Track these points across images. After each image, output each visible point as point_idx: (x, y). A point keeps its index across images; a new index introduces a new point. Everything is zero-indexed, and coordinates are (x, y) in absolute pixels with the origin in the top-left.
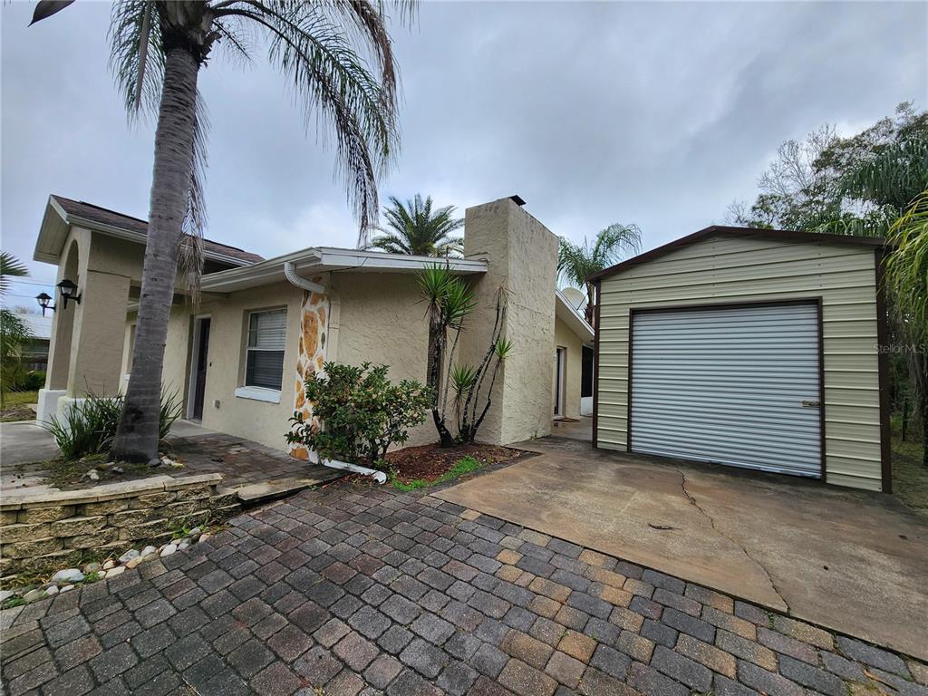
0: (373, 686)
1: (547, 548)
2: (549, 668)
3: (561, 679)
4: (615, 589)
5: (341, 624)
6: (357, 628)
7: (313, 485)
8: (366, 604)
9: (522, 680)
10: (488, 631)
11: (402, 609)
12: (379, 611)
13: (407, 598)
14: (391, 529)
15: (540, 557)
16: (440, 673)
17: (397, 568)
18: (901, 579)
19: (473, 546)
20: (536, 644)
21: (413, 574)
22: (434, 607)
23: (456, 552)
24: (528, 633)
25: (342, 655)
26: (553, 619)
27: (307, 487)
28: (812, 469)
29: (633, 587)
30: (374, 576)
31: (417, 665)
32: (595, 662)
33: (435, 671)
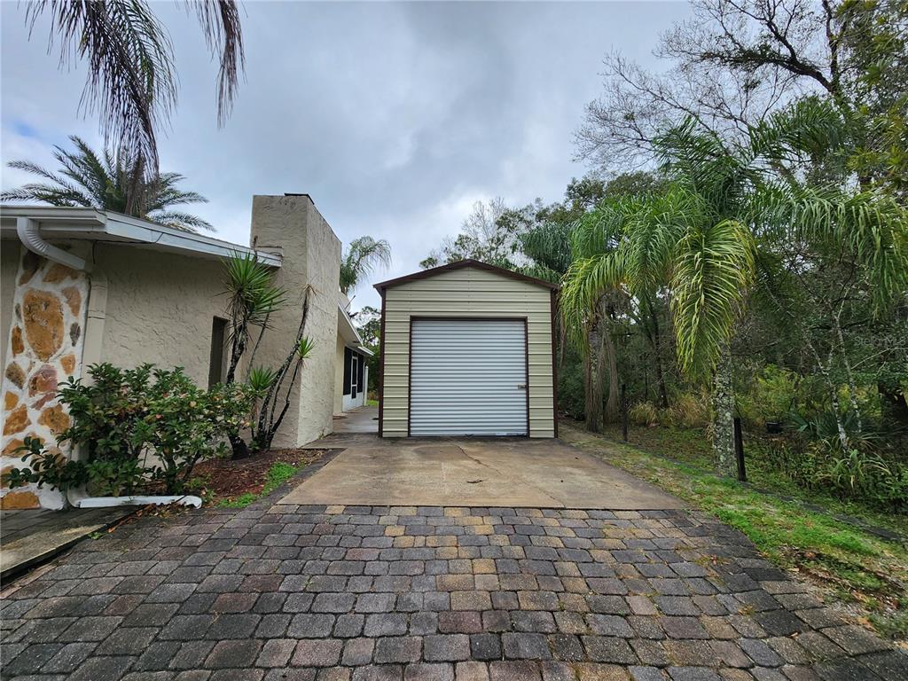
0: (359, 666)
1: (418, 515)
2: (478, 587)
3: (489, 589)
4: (482, 526)
5: (281, 641)
6: (303, 636)
7: (93, 533)
8: (294, 614)
9: (468, 601)
10: (420, 584)
11: (337, 602)
12: (314, 613)
13: (333, 592)
14: (260, 545)
15: (418, 523)
16: (408, 628)
17: (300, 573)
18: (589, 478)
19: (358, 532)
20: (460, 577)
21: (322, 572)
22: (364, 587)
23: (347, 542)
24: (449, 573)
25: (307, 662)
26: (458, 558)
27: (86, 537)
28: (522, 430)
29: (489, 521)
30: (281, 588)
31: (385, 632)
32: (500, 571)
33: (403, 628)
